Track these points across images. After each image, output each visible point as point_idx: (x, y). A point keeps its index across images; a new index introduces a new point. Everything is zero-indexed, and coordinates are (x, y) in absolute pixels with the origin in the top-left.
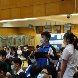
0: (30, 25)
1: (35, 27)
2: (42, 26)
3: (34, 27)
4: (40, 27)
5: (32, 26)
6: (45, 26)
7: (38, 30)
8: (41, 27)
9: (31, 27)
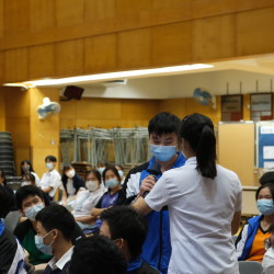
0: (198, 91)
1: (217, 97)
2: (242, 96)
3: (214, 100)
4: (233, 99)
5: (206, 95)
6: (252, 94)
7: (228, 108)
8: (239, 98)
9: (201, 99)
